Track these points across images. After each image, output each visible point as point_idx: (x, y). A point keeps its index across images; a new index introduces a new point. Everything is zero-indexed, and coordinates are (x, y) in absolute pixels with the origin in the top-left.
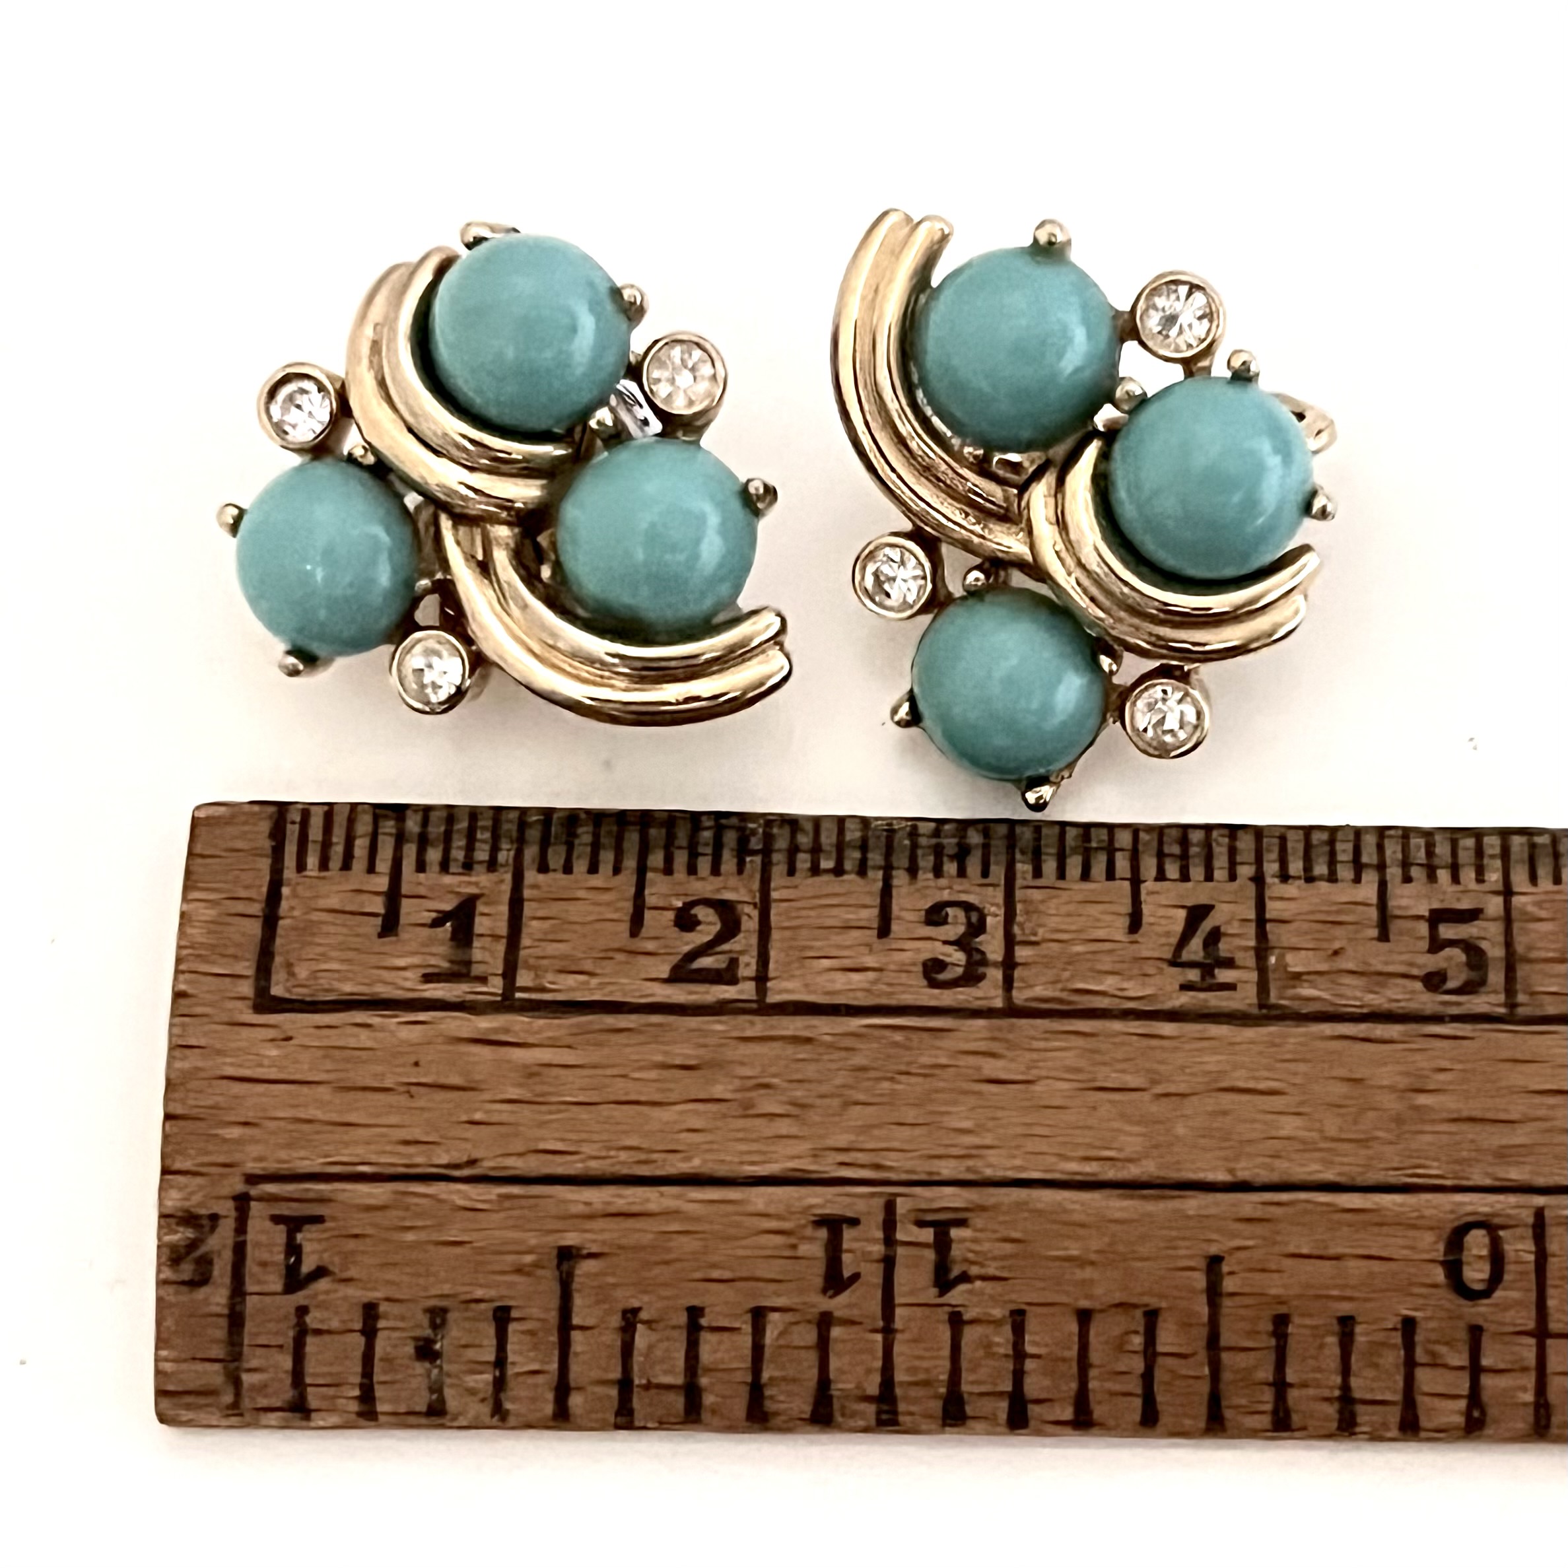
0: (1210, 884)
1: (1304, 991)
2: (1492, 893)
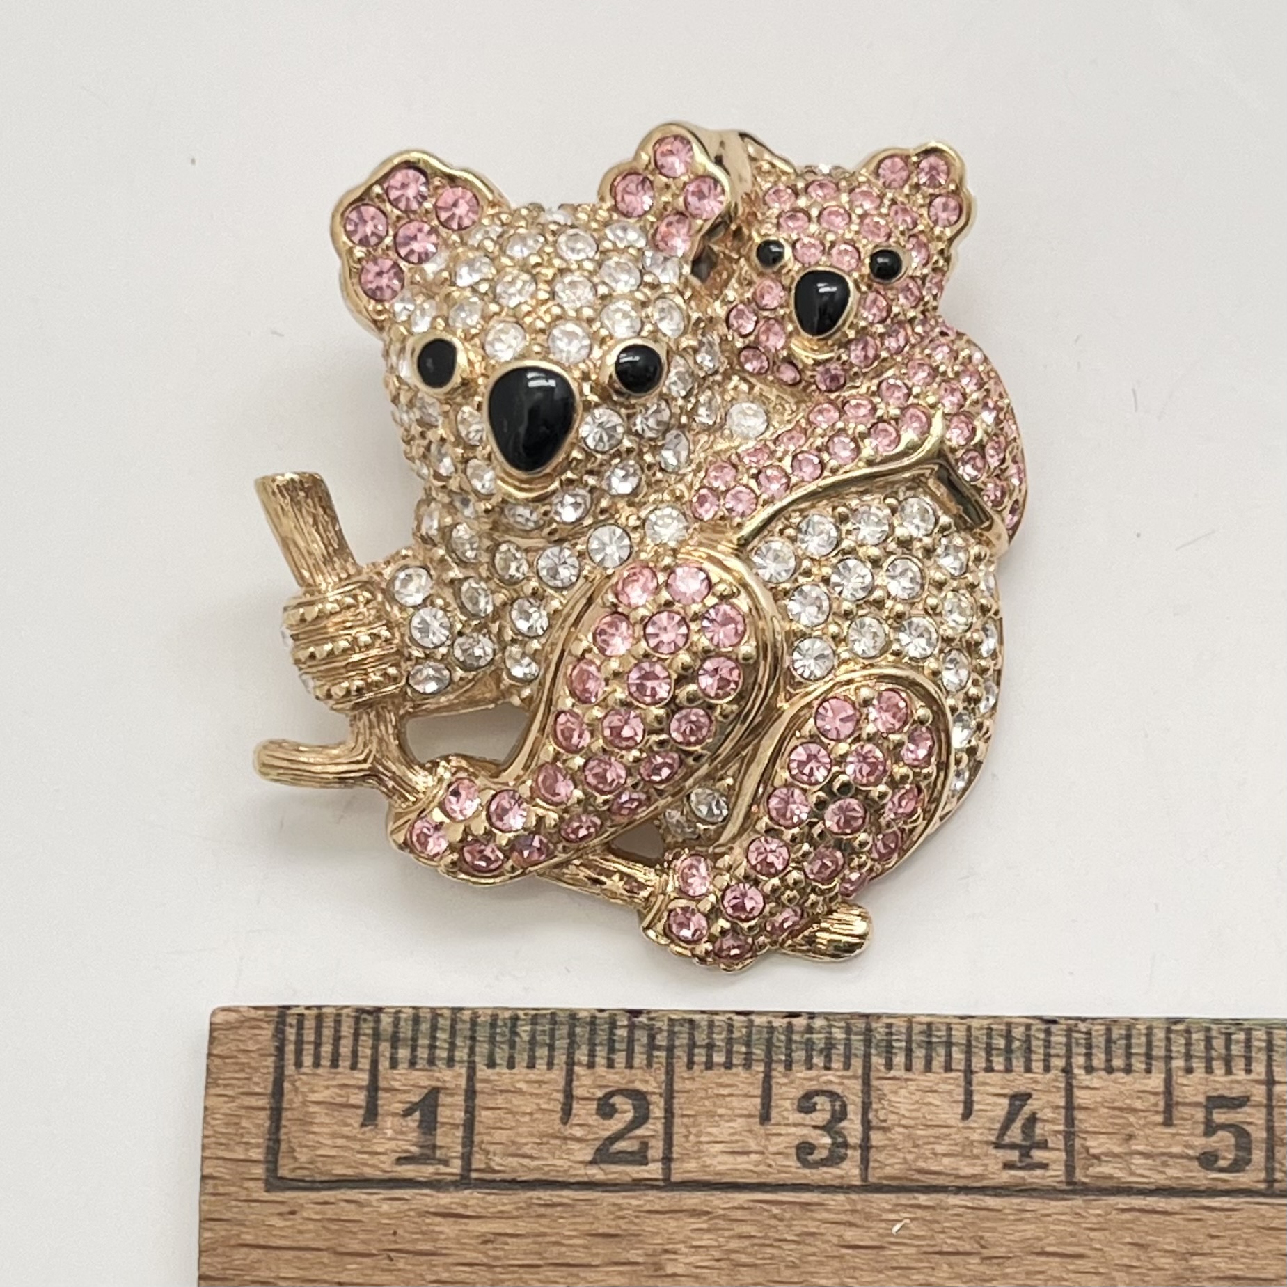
0: (1029, 1075)
1: (1105, 1169)
2: (1257, 1082)
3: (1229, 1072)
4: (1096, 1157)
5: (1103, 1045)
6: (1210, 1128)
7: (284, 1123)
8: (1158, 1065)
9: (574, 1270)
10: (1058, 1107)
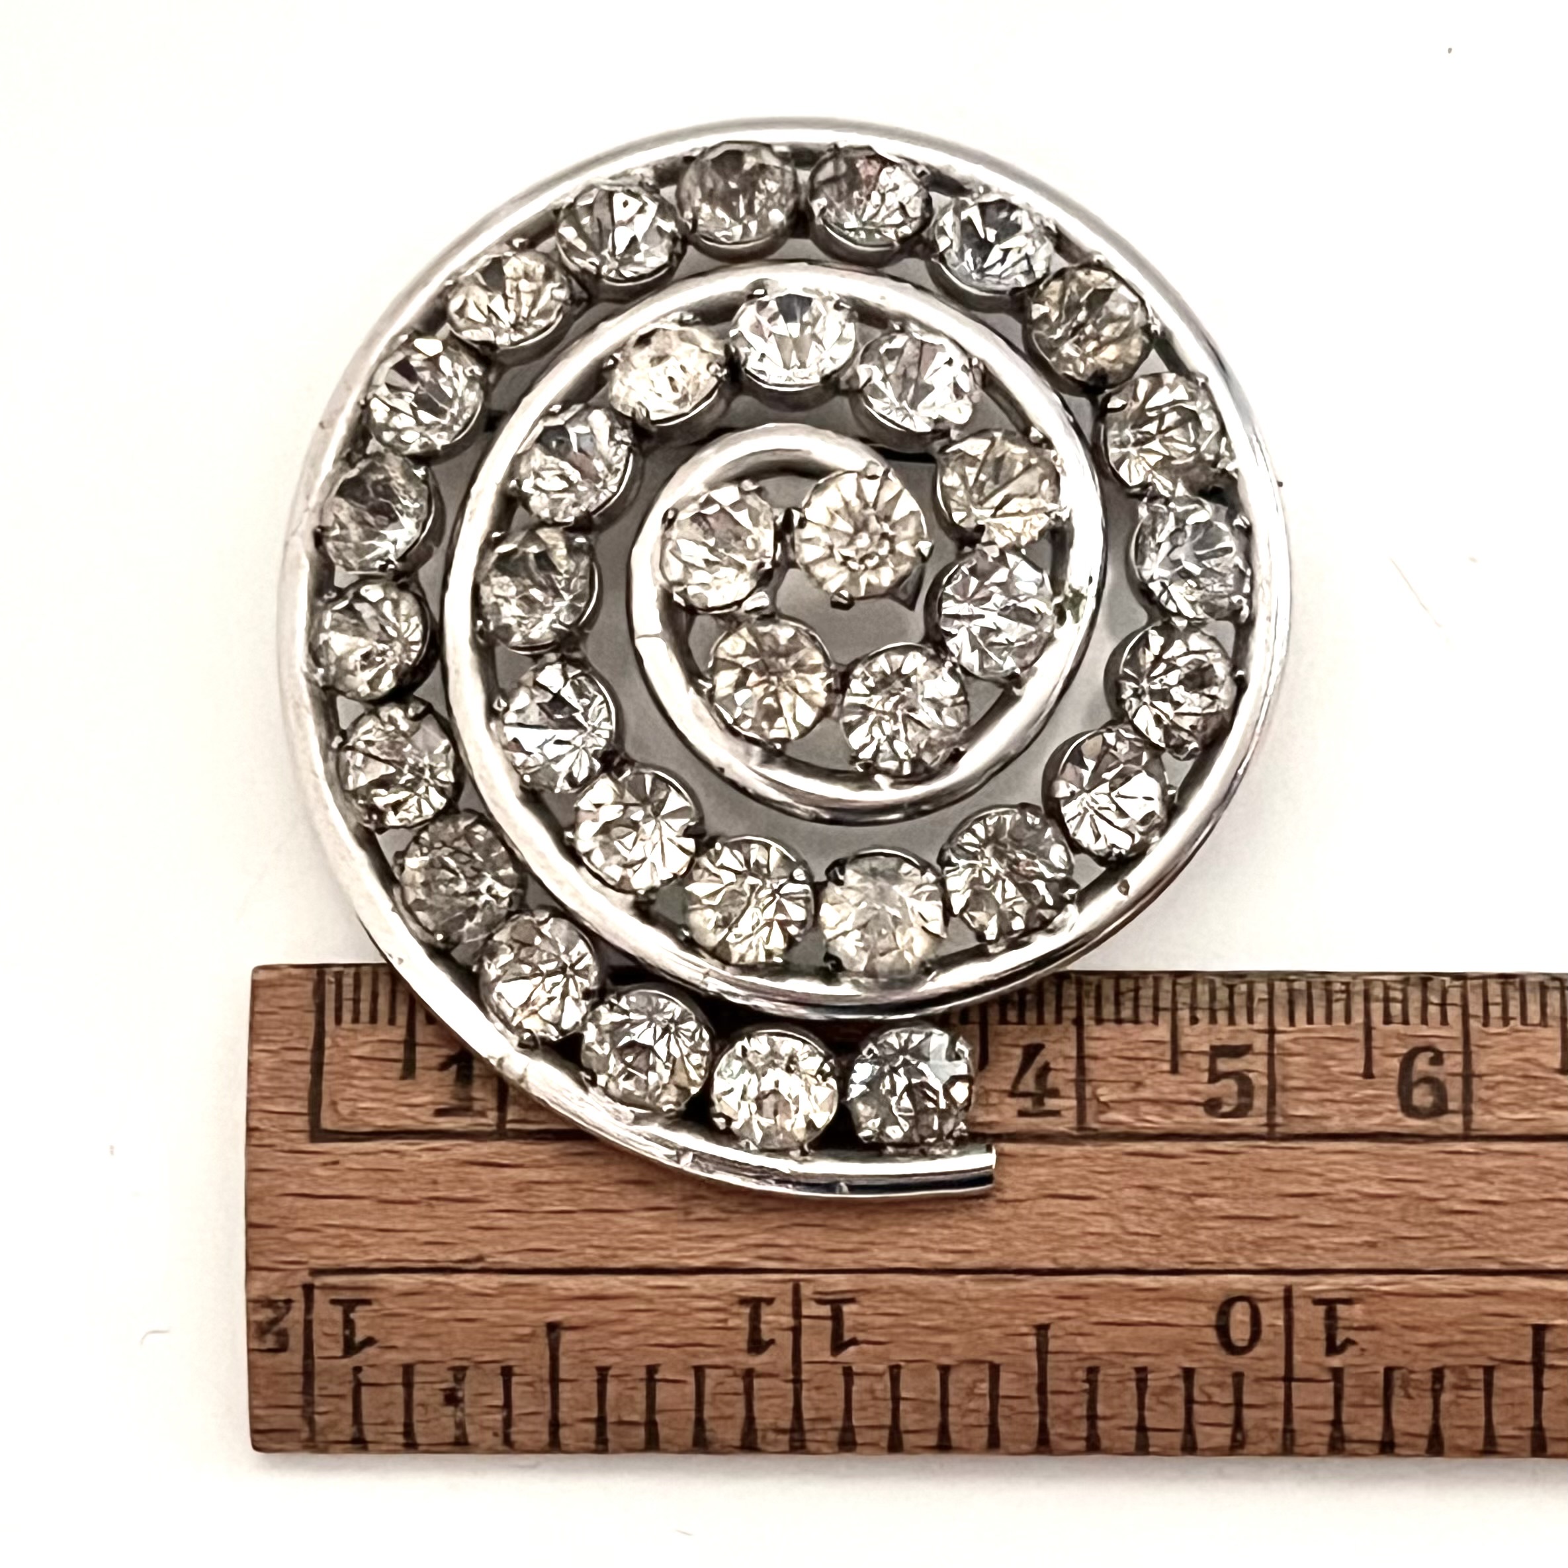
0: (1041, 1027)
1: (1112, 1116)
2: (1259, 1031)
3: (1232, 1021)
4: (1105, 1104)
5: (1112, 998)
6: (1215, 1077)
7: (325, 1076)
8: (1165, 1017)
9: (606, 1216)
10: (1067, 1058)
